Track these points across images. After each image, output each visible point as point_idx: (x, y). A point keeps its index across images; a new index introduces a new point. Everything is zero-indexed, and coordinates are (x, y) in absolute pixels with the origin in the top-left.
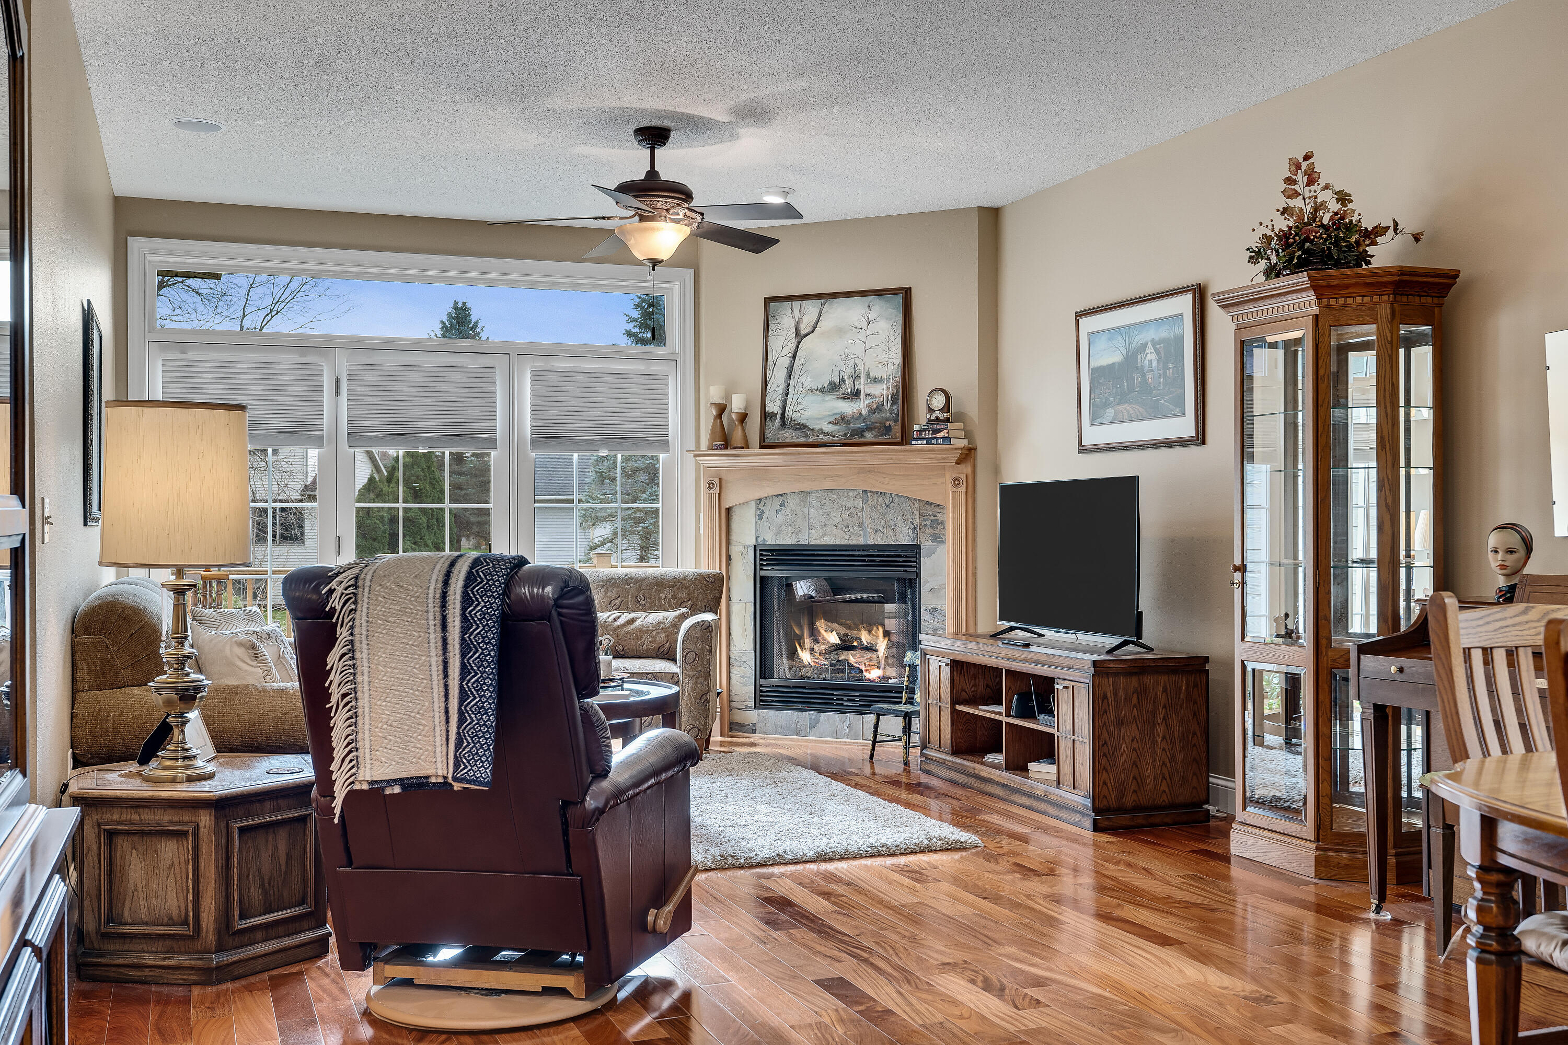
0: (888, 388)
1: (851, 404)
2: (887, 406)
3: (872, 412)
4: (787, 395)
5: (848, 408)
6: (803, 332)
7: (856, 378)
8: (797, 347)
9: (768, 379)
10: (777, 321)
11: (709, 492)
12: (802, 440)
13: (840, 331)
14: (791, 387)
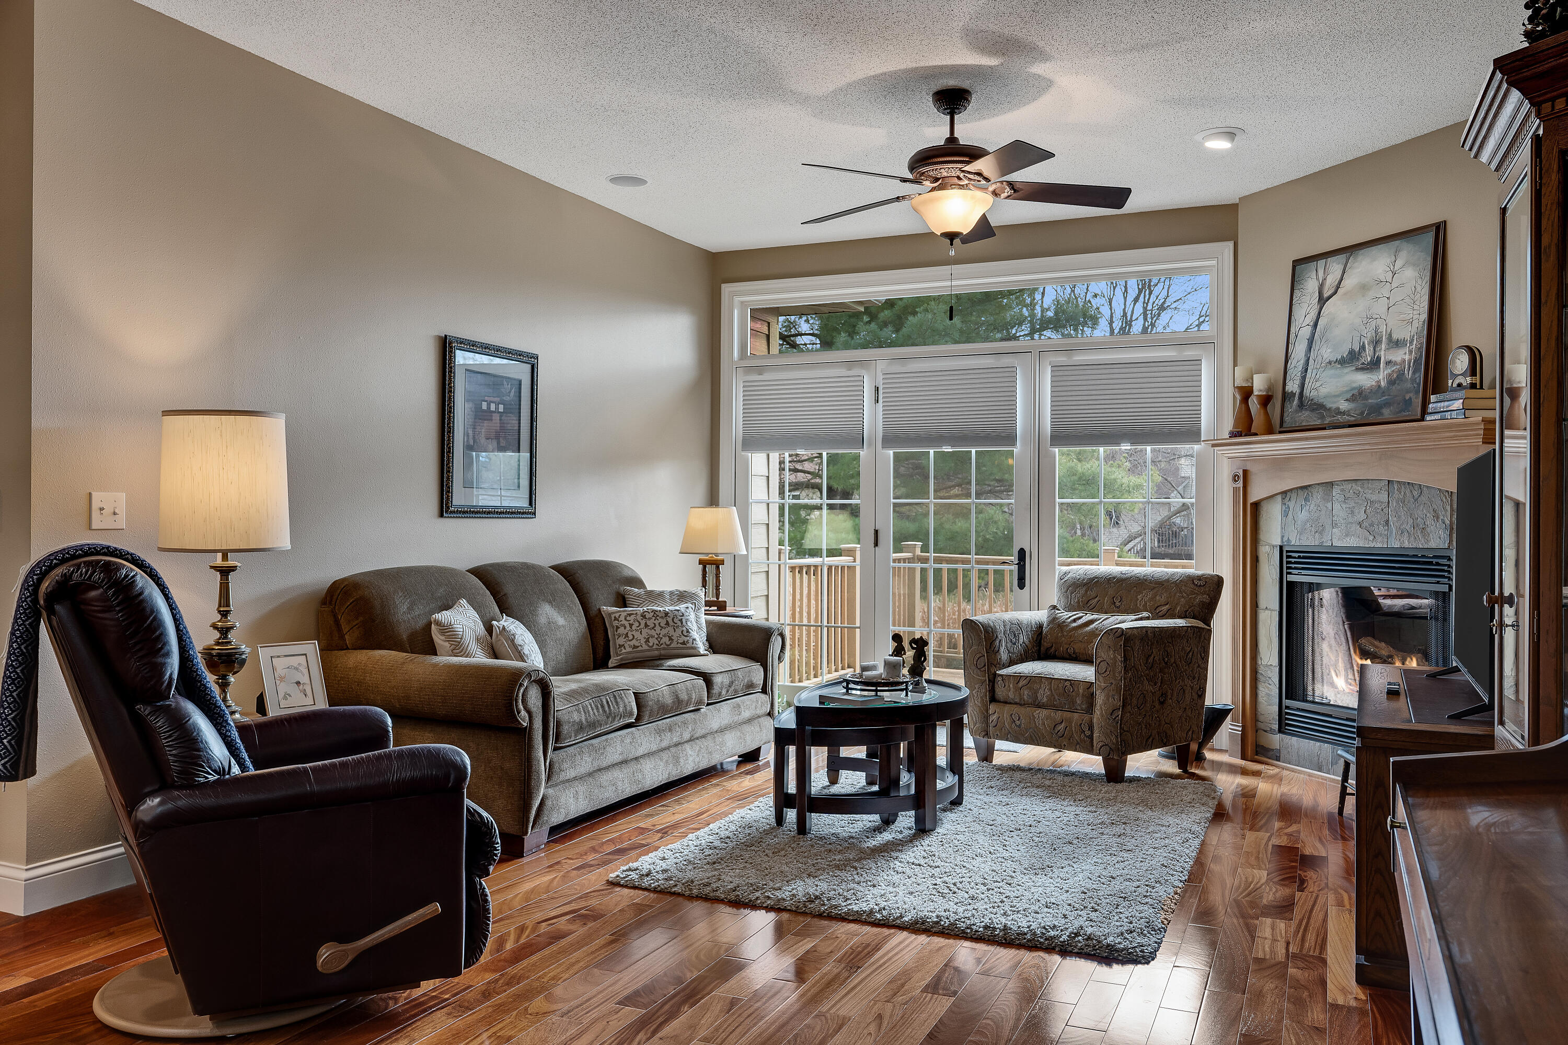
0: (1411, 352)
1: (1369, 376)
2: (1409, 374)
3: (1391, 382)
4: (1306, 370)
5: (1366, 380)
6: (1326, 295)
7: (1376, 342)
8: (1319, 313)
9: (1289, 355)
10: (1302, 287)
11: (1235, 486)
12: (1318, 422)
13: (1364, 288)
14: (1311, 361)
